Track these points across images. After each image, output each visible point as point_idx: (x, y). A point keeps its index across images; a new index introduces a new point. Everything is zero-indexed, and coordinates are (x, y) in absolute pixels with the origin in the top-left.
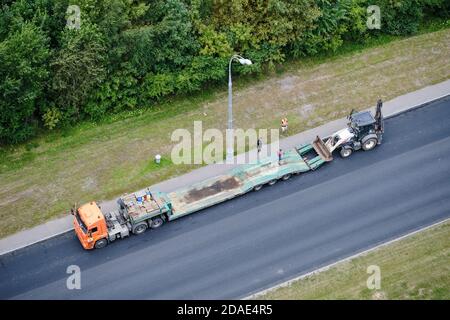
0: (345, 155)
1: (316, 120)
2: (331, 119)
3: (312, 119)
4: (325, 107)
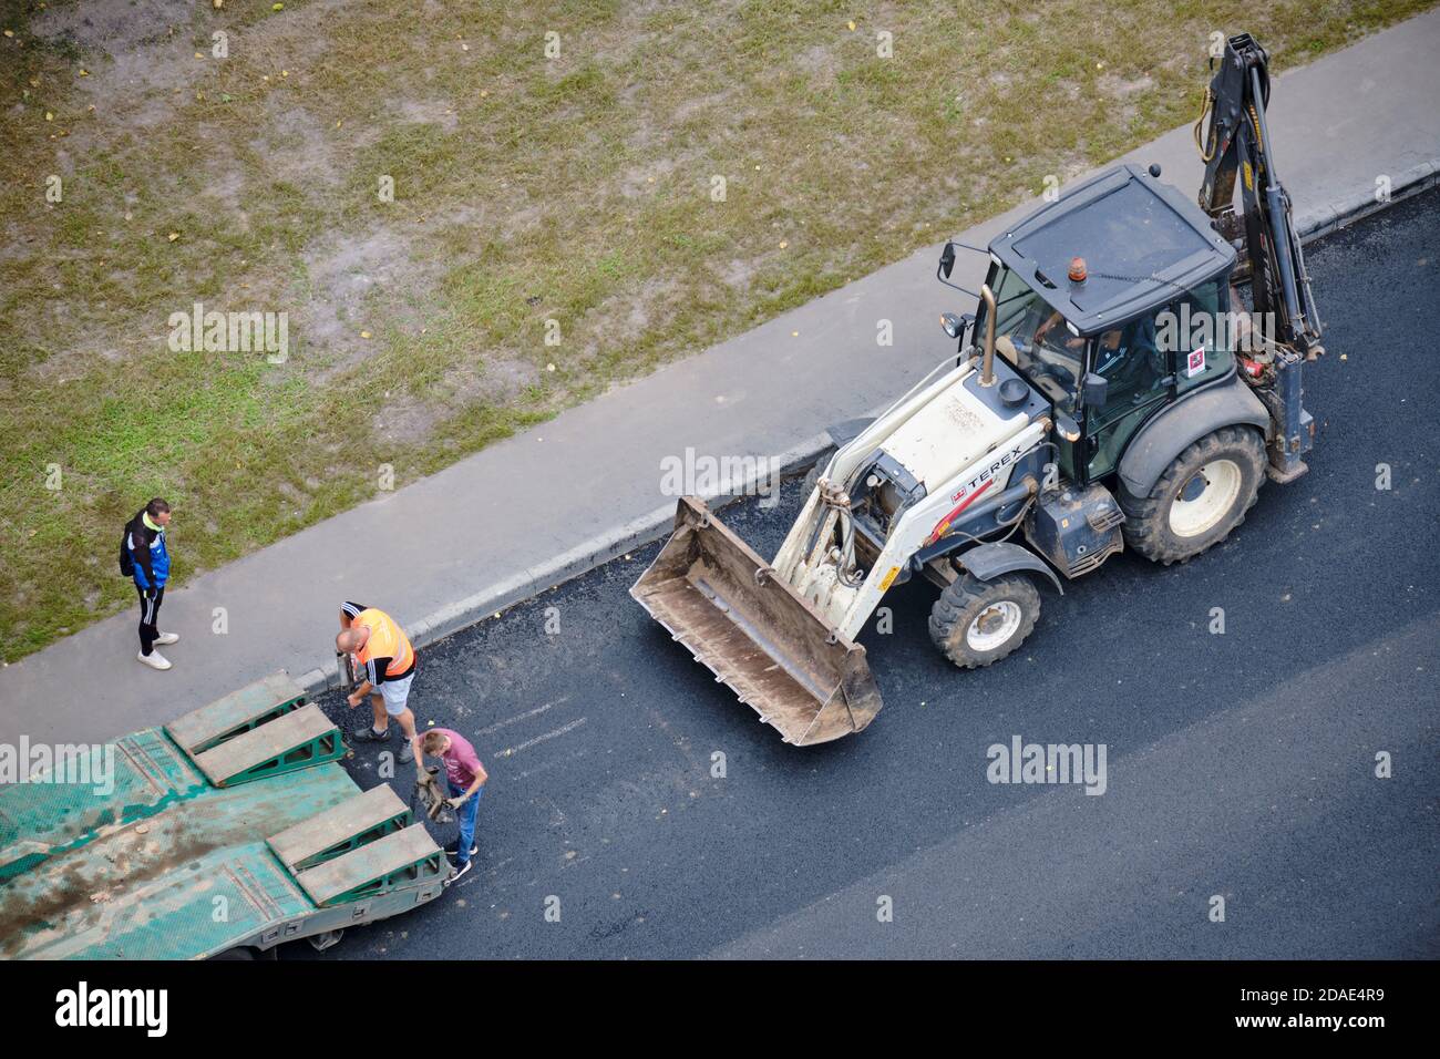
0: (984, 643)
1: (462, 384)
2: (615, 361)
3: (418, 373)
4: (544, 243)
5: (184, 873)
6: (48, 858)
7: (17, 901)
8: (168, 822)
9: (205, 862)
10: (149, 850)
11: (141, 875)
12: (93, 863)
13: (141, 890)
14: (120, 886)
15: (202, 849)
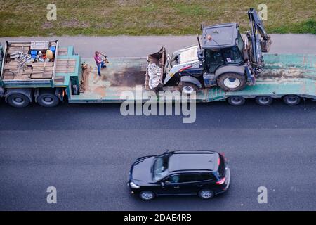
5: (297, 80)
6: (281, 68)
7: (270, 72)
8: (301, 70)
9: (302, 79)
10: (295, 74)
11: (291, 77)
12: (285, 72)
13: (289, 79)
14: (286, 77)
15: (303, 77)
